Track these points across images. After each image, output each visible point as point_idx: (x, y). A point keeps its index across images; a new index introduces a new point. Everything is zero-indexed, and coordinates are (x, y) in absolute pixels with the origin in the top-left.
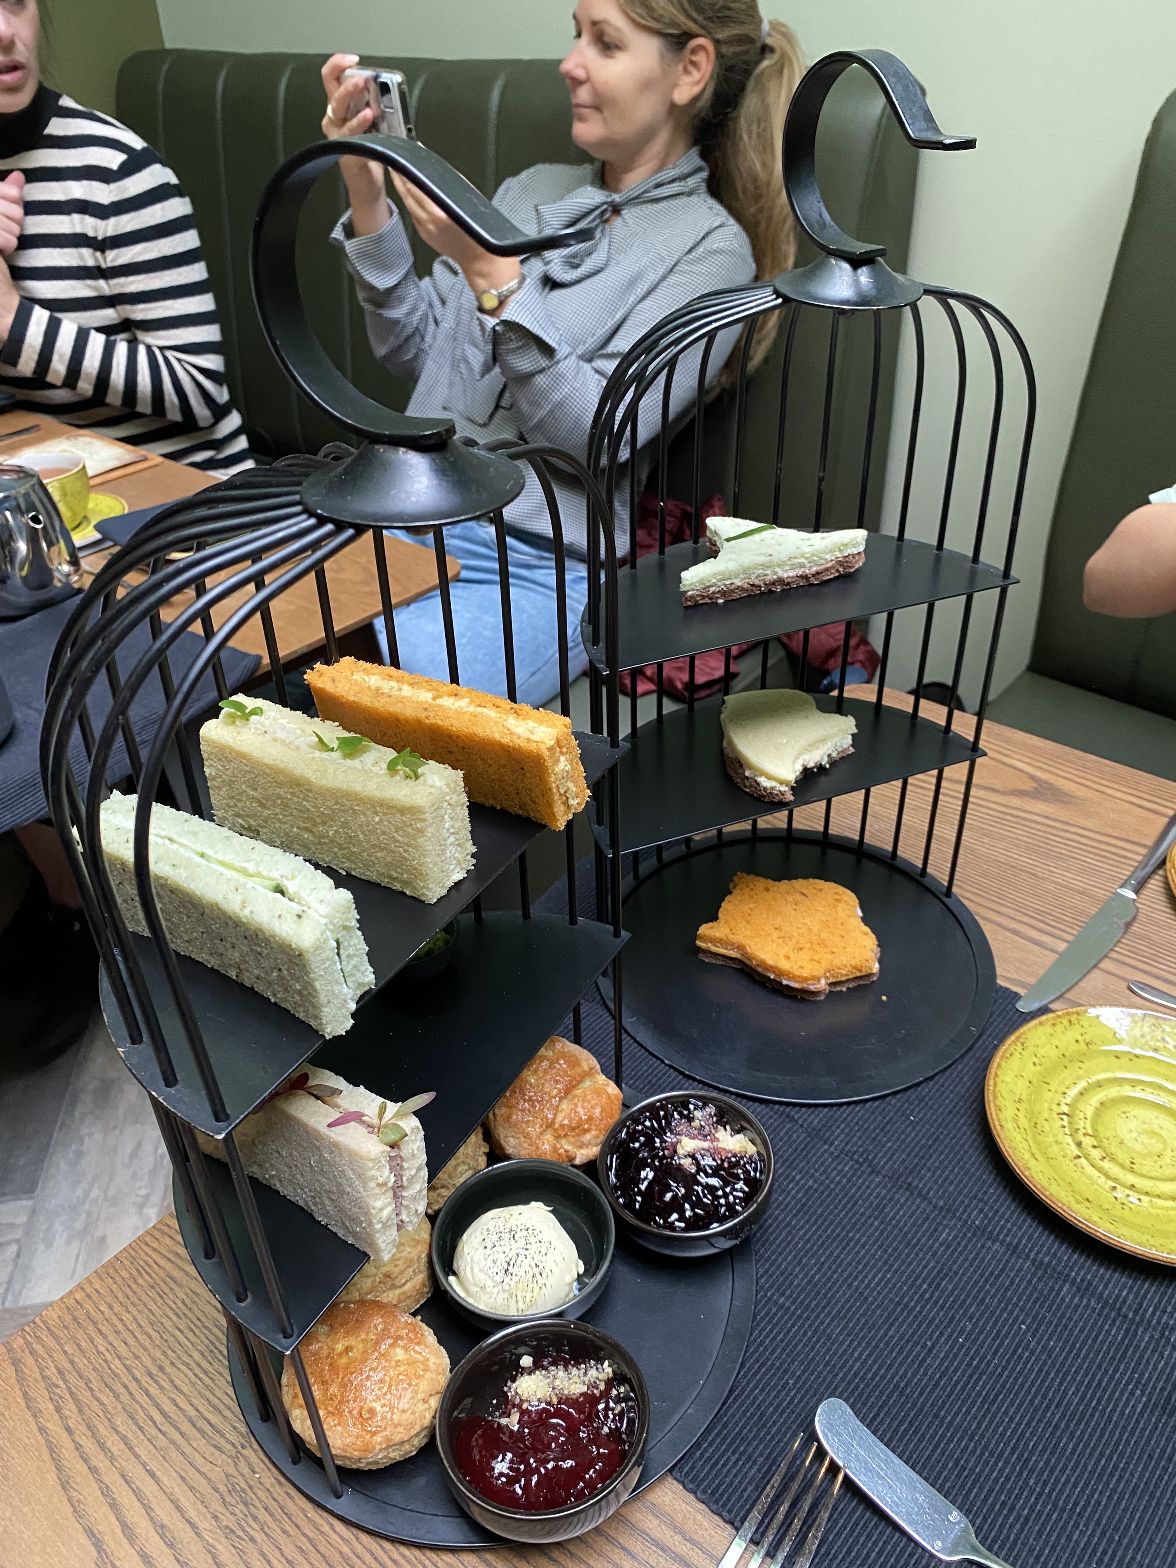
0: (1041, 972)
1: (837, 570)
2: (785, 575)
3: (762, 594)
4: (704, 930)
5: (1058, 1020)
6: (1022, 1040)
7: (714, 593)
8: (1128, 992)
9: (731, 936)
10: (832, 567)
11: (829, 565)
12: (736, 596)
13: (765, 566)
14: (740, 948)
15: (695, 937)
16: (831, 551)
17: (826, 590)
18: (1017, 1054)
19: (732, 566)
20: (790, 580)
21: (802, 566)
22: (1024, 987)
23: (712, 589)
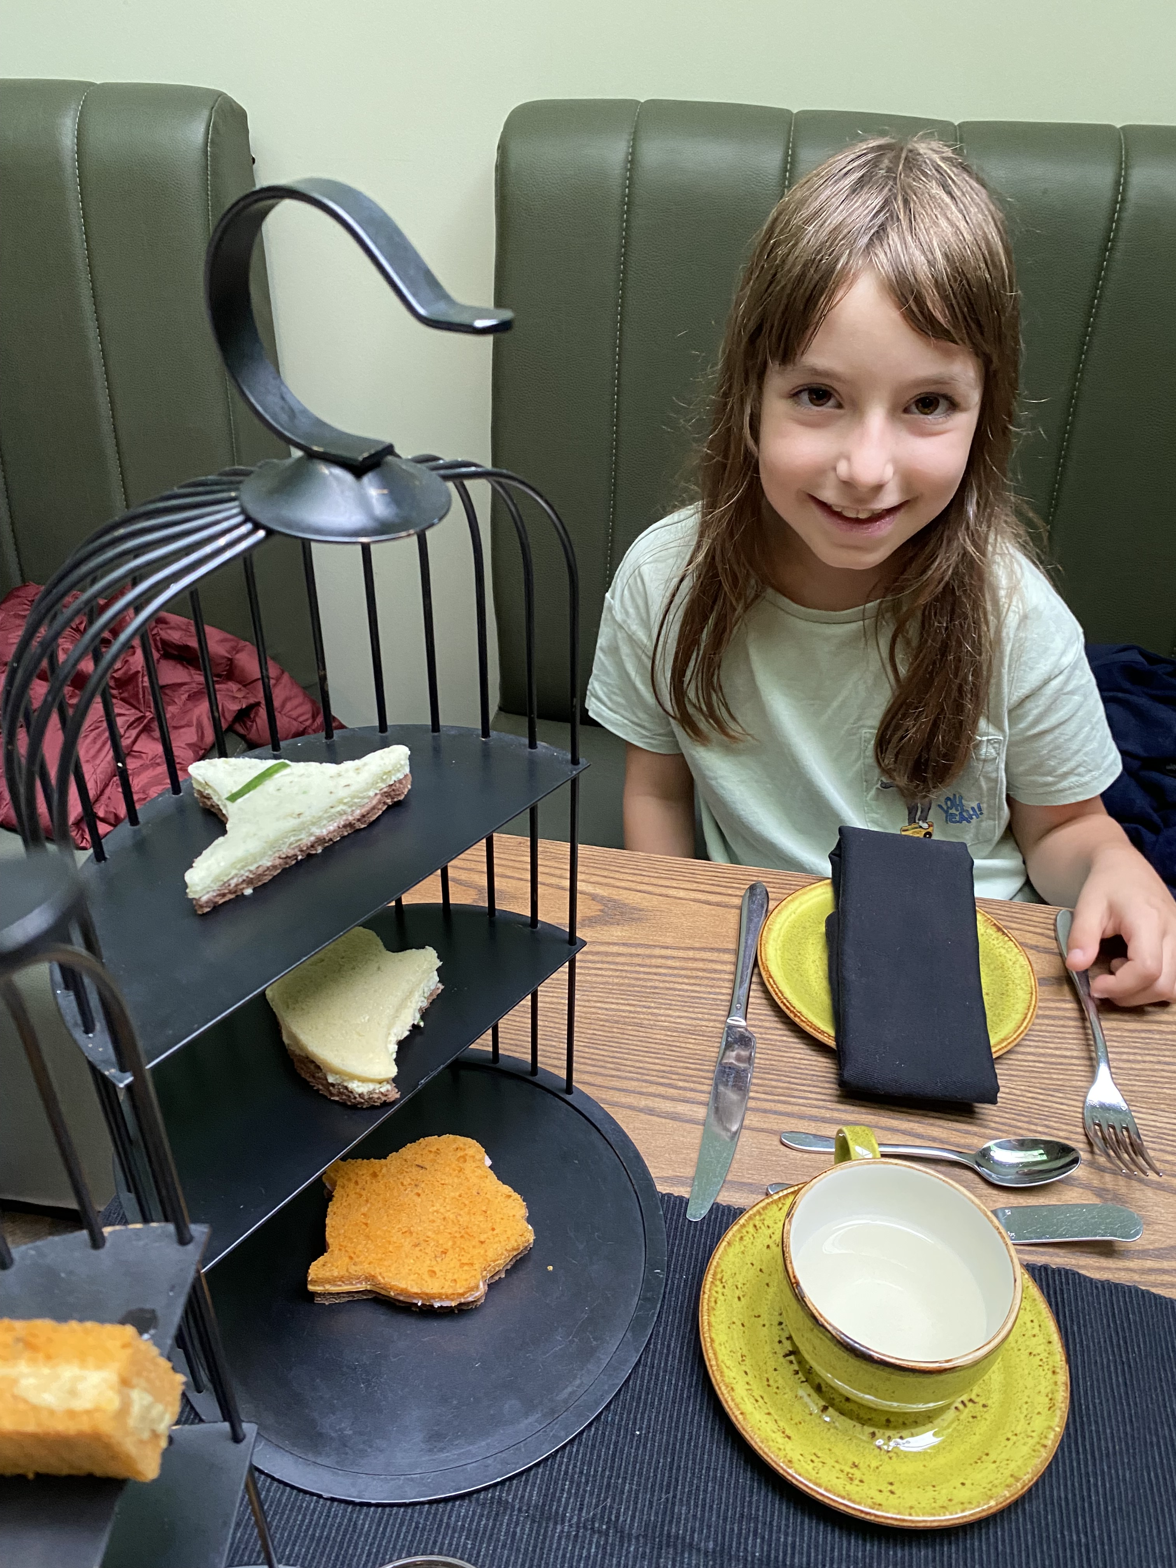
0: (694, 1156)
1: (385, 803)
2: (325, 832)
3: (299, 863)
4: (316, 1270)
5: (744, 1231)
6: (719, 1276)
7: (237, 885)
8: (783, 1148)
9: (353, 1269)
10: (379, 802)
11: (374, 802)
12: (267, 879)
13: (295, 831)
14: (370, 1278)
15: (305, 1282)
16: (374, 784)
17: (376, 830)
18: (721, 1298)
19: (253, 846)
20: (330, 836)
21: (341, 814)
22: (683, 1184)
23: (233, 883)
